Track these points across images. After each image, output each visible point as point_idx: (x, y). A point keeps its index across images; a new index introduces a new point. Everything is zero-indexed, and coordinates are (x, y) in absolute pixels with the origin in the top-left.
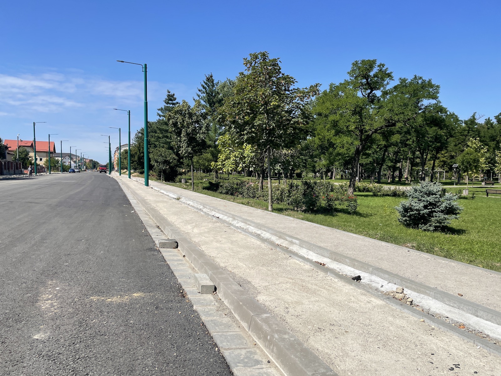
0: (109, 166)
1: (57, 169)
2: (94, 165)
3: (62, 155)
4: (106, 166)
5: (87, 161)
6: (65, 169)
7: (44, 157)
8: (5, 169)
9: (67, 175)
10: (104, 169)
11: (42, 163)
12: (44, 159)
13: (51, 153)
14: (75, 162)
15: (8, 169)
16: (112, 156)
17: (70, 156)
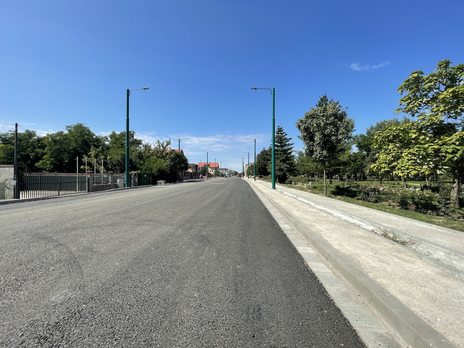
0: (243, 174)
1: (219, 176)
2: (236, 173)
3: (221, 169)
4: (241, 174)
5: (233, 172)
6: (223, 176)
7: (214, 170)
8: (194, 176)
9: (223, 178)
10: (240, 175)
11: (212, 173)
12: (214, 171)
13: (216, 168)
14: (228, 172)
15: (195, 176)
16: (244, 169)
17: (226, 170)
